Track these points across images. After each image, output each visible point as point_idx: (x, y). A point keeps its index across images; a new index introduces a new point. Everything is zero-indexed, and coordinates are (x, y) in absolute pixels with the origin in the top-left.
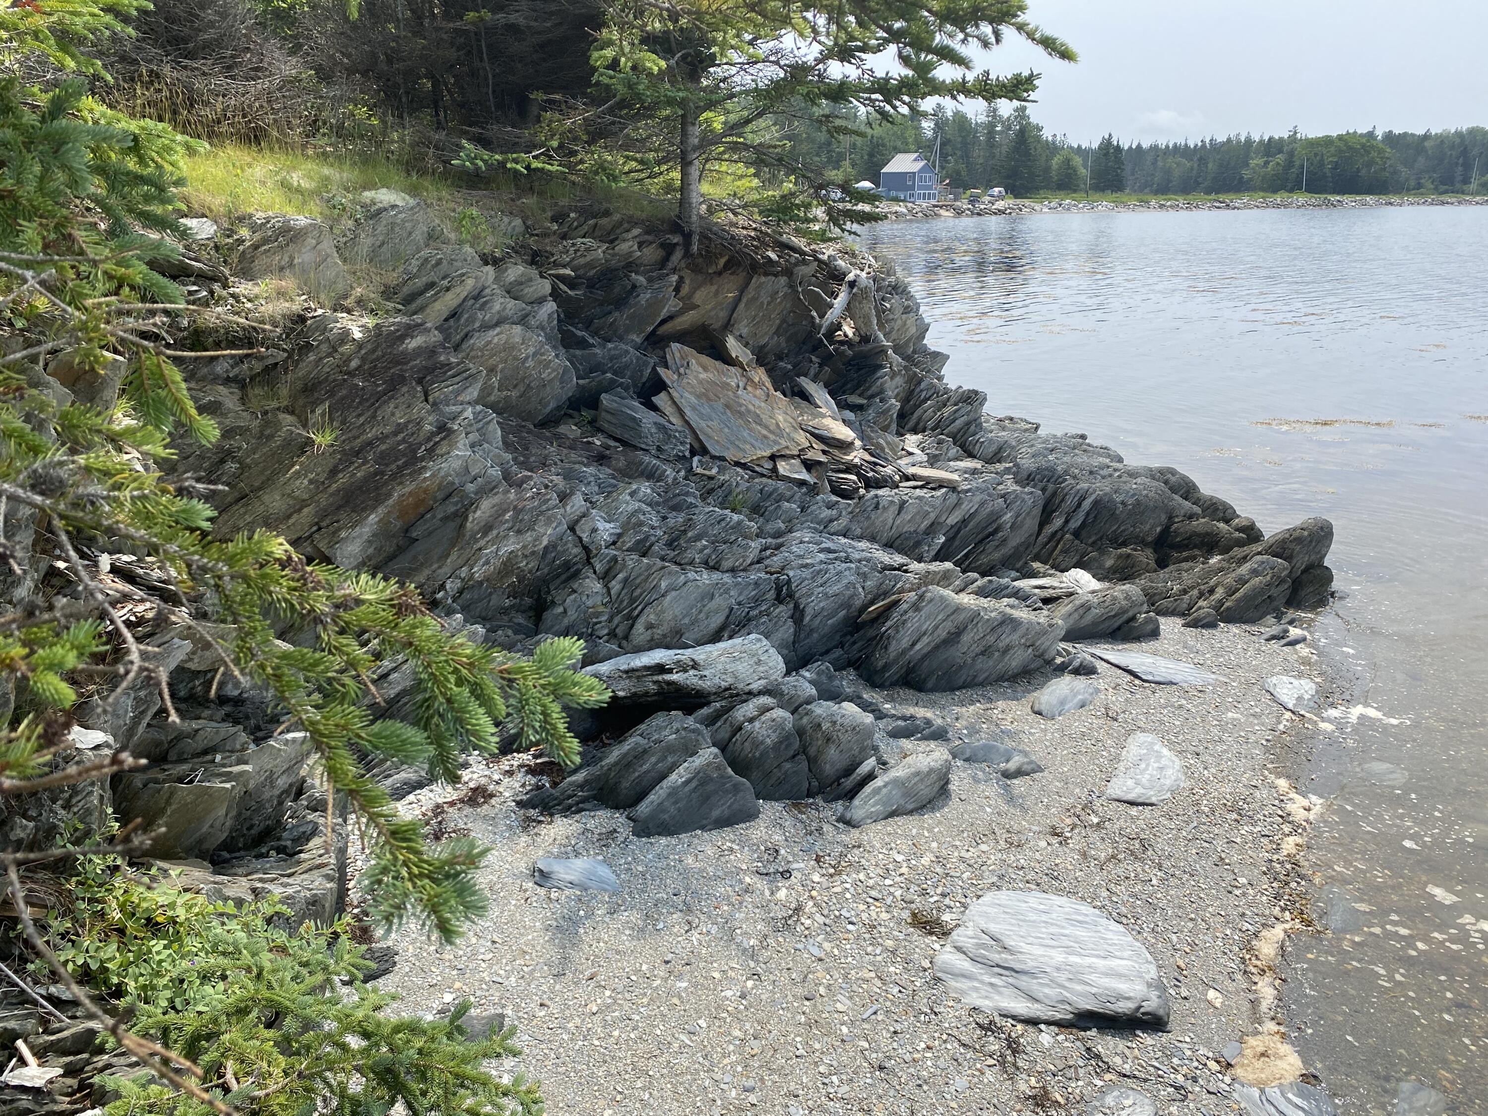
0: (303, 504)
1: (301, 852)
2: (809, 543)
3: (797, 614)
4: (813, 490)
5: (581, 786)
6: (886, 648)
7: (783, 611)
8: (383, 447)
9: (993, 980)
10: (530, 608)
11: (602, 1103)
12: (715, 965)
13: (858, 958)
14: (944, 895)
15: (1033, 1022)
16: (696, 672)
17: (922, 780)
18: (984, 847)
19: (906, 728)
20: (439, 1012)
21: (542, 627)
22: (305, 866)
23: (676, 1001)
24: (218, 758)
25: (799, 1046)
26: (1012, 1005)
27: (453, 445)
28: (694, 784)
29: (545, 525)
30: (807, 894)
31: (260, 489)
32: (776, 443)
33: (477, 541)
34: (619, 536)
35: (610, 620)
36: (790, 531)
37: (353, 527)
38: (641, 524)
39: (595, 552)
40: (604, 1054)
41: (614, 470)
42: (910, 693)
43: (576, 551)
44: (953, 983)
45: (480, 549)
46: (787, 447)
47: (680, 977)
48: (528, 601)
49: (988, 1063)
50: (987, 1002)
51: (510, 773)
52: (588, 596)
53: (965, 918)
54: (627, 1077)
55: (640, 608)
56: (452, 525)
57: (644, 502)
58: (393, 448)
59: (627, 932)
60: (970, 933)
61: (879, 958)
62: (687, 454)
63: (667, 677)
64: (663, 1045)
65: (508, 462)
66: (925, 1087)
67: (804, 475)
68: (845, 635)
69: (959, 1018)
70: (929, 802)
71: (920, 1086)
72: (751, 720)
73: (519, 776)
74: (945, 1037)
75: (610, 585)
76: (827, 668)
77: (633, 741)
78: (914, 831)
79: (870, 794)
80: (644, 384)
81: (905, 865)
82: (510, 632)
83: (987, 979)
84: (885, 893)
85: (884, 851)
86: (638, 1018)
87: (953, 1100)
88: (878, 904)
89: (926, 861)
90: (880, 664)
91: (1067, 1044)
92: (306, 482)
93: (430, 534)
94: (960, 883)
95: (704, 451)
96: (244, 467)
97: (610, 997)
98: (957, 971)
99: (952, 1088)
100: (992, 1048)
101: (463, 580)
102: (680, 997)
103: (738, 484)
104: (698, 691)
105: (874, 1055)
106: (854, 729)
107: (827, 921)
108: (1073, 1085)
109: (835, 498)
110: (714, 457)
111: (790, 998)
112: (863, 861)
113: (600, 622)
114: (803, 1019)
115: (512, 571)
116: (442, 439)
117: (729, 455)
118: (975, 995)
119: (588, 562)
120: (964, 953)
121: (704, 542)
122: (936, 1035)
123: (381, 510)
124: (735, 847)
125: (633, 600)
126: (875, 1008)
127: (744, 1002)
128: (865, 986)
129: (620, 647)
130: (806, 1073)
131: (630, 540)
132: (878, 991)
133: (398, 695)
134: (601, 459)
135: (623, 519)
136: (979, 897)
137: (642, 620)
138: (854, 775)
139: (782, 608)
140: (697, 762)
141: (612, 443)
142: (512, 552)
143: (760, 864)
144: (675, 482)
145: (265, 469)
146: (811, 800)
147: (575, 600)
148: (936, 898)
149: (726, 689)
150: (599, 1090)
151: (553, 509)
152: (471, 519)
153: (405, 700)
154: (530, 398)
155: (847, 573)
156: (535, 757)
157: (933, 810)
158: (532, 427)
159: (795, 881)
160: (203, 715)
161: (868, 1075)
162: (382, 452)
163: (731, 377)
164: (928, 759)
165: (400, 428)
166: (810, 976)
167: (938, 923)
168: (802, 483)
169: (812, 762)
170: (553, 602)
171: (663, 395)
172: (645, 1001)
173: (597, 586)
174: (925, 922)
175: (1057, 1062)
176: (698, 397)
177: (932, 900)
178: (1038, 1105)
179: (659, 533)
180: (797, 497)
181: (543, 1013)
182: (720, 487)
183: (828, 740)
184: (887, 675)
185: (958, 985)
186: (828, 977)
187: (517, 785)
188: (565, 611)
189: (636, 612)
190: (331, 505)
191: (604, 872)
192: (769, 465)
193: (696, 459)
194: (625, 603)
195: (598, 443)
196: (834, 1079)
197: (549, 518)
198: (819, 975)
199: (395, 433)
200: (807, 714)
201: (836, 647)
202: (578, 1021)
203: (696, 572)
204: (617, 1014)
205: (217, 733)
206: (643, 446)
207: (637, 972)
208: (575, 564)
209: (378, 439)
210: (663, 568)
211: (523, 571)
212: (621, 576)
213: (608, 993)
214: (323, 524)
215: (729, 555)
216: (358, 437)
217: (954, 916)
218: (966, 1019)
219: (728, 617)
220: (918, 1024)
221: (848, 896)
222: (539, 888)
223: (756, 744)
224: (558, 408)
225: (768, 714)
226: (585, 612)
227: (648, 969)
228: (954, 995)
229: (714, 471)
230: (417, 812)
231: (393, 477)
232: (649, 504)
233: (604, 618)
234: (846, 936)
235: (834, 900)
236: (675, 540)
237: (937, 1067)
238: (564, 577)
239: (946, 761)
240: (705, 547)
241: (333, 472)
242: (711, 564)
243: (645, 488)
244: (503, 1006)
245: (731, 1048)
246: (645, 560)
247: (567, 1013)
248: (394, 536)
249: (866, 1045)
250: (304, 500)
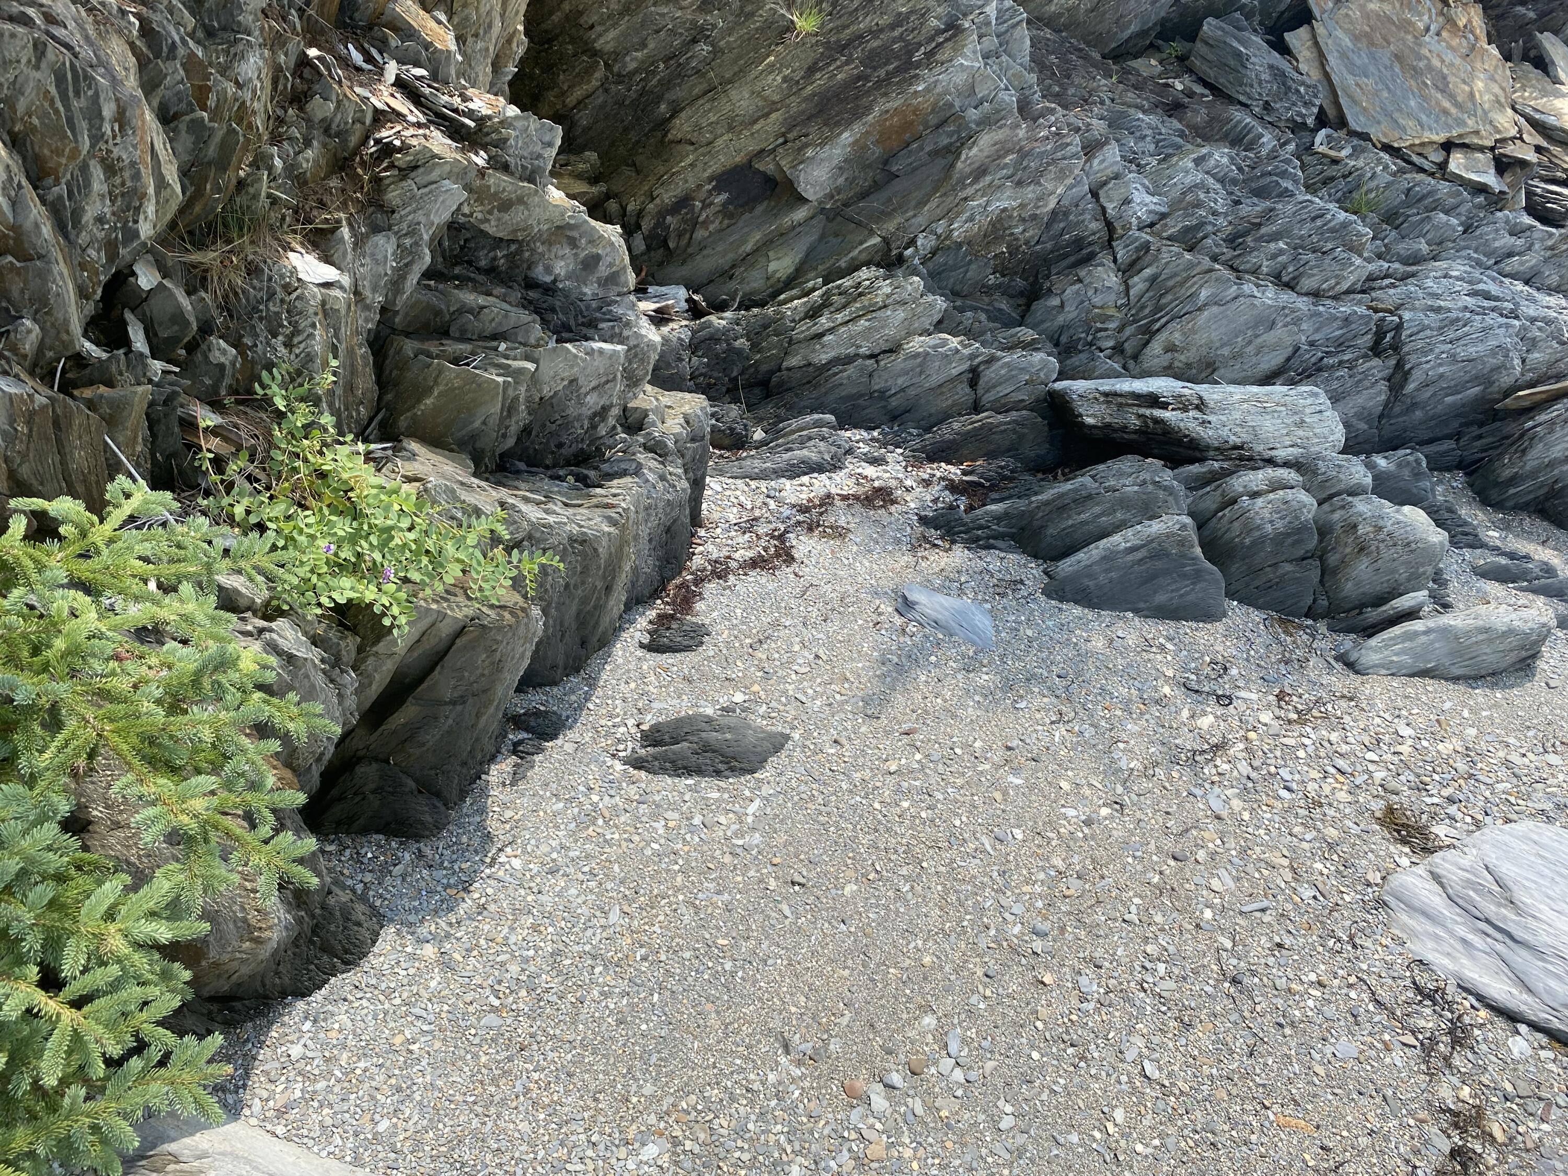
0: (773, 107)
1: (601, 486)
2: (1458, 279)
3: (1398, 377)
4: (1496, 201)
5: (998, 518)
6: (1524, 452)
7: (1378, 367)
8: (875, 44)
9: (1470, 937)
10: (1021, 294)
11: (850, 873)
12: (1070, 773)
13: (1274, 833)
14: (1451, 800)
15: (1512, 1017)
16: (1198, 414)
17: (1490, 641)
18: (1553, 759)
19: (1506, 568)
20: (723, 709)
21: (1028, 320)
22: (595, 501)
23: (998, 796)
24: (503, 346)
25: (1133, 909)
26: (1486, 980)
27: (958, 50)
28: (1139, 555)
29: (1055, 179)
30: (1242, 733)
31: (730, 82)
32: (1460, 123)
33: (964, 187)
34: (1163, 216)
35: (1121, 329)
36: (1434, 259)
37: (822, 145)
38: (1198, 205)
39: (1120, 231)
40: (880, 822)
41: (1188, 126)
42: (1542, 526)
43: (1094, 226)
44: (1404, 917)
45: (966, 199)
46: (1477, 133)
47: (1016, 771)
48: (1019, 282)
49: (1405, 1039)
50: (1446, 961)
51: (927, 483)
52: (1096, 290)
53: (1468, 840)
54: (893, 857)
55: (1164, 320)
56: (941, 162)
57: (1213, 176)
58: (886, 47)
59: (977, 698)
60: (1465, 862)
61: (1305, 845)
62: (1310, 121)
63: (1158, 413)
64: (955, 839)
65: (1031, 87)
66: (1288, 1031)
67: (1490, 178)
68: (1468, 424)
69: (1390, 966)
70: (1493, 674)
71: (1281, 1025)
72: (1255, 495)
73: (935, 489)
74: (1353, 979)
75: (1130, 282)
76: (1418, 461)
77: (1084, 481)
78: (1448, 705)
79: (1397, 637)
80: (1282, 13)
81: (1410, 742)
82: (983, 317)
83: (1461, 931)
84: (1359, 768)
85: (1387, 716)
86: (941, 797)
87: (1321, 1063)
88: (1341, 779)
89: (1445, 748)
90: (1507, 473)
91: (1551, 1066)
92: (779, 79)
93: (915, 169)
94: (1487, 794)
95: (1342, 123)
96: (716, 51)
97: (919, 762)
98: (1417, 903)
99: (1328, 1050)
100: (1422, 1023)
101: (939, 237)
102: (1005, 793)
103: (1374, 175)
104: (1192, 440)
105: (1234, 961)
106: (1408, 544)
107: (1254, 775)
108: (1531, 1125)
109: (1528, 220)
110: (1353, 134)
111: (1152, 847)
112: (1347, 719)
113: (1106, 330)
114: (1156, 879)
115: (1003, 237)
116: (947, 40)
117: (1376, 134)
118: (1430, 944)
119: (1109, 244)
120: (1442, 885)
121: (1281, 245)
122: (1341, 972)
123: (858, 128)
124: (1169, 646)
125: (1158, 308)
126: (1265, 903)
127: (1086, 830)
128: (1266, 872)
129: (1124, 367)
130: (1126, 945)
131: (1174, 226)
132: (1283, 885)
133: (829, 362)
134: (1174, 108)
135: (1175, 193)
136: (1508, 821)
137: (1161, 338)
138: (1384, 608)
139: (1376, 362)
140: (1156, 527)
141: (1199, 89)
142: (1004, 210)
143: (1193, 677)
144: (1273, 156)
145: (740, 57)
146: (1310, 622)
147: (1077, 292)
148: (1435, 800)
149: (1236, 447)
150: (853, 859)
151: (1071, 158)
152: (963, 157)
153: (835, 370)
154: (1105, 13)
155: (1502, 331)
156: (965, 473)
157: (1494, 686)
158: (1097, 56)
159: (1234, 712)
160: (495, 292)
161: (1211, 982)
162: (872, 50)
163: (1420, 15)
164: (1513, 616)
165: (901, 19)
166: (1194, 832)
167: (1423, 832)
168: (1482, 189)
169: (1327, 573)
170: (1050, 290)
171: (1303, 32)
172: (959, 781)
173: (1113, 279)
174: (1403, 825)
175: (1521, 1084)
176: (1356, 38)
177: (1429, 800)
178: (1456, 1126)
179: (1221, 221)
180: (1463, 209)
181: (832, 751)
182: (1345, 177)
183: (1362, 549)
184: (1512, 491)
185: (1411, 922)
186: (1218, 842)
187: (929, 498)
188: (1062, 305)
189: (1158, 325)
190: (803, 112)
191: (983, 621)
192: (1438, 157)
193: (1323, 132)
194: (1147, 311)
195: (1179, 87)
196: (1161, 967)
197: (1062, 170)
198: (1206, 835)
199: (892, 27)
200: (1343, 507)
201: (1448, 437)
202: (868, 774)
203: (1258, 286)
204: (917, 783)
205: (506, 316)
206: (1242, 98)
207: (967, 746)
208: (1090, 244)
209: (871, 32)
210: (1211, 270)
211: (1017, 239)
212: (1148, 272)
213: (918, 756)
214: (790, 136)
215: (1315, 271)
216: (848, 26)
217: (1453, 833)
218: (1398, 970)
219: (1288, 359)
220: (1320, 949)
221: (1301, 753)
222: (897, 616)
223: (1249, 529)
224: (1143, 34)
225: (1281, 492)
226: (1088, 312)
227: (982, 748)
228: (1397, 932)
229: (1344, 153)
230: (804, 496)
231: (879, 83)
232: (1221, 181)
233: (1112, 325)
234: (1272, 801)
235: (1278, 753)
236: (1241, 236)
237: (1319, 1012)
238: (1072, 259)
239: (1544, 625)
240: (1281, 252)
241: (812, 70)
242: (1285, 279)
243: (1220, 156)
244: (793, 728)
245: (1042, 876)
246: (1188, 256)
247: (861, 761)
248: (870, 166)
249: (1228, 944)
250: (774, 103)
